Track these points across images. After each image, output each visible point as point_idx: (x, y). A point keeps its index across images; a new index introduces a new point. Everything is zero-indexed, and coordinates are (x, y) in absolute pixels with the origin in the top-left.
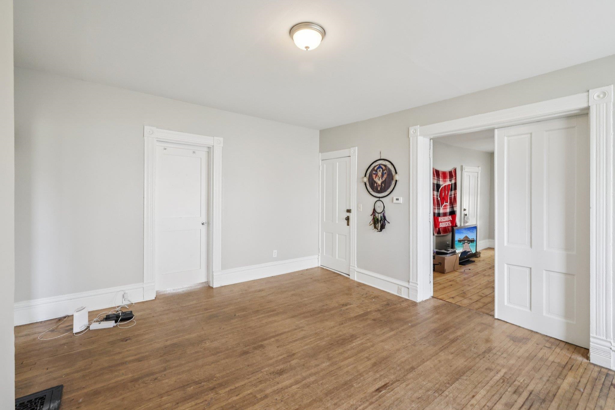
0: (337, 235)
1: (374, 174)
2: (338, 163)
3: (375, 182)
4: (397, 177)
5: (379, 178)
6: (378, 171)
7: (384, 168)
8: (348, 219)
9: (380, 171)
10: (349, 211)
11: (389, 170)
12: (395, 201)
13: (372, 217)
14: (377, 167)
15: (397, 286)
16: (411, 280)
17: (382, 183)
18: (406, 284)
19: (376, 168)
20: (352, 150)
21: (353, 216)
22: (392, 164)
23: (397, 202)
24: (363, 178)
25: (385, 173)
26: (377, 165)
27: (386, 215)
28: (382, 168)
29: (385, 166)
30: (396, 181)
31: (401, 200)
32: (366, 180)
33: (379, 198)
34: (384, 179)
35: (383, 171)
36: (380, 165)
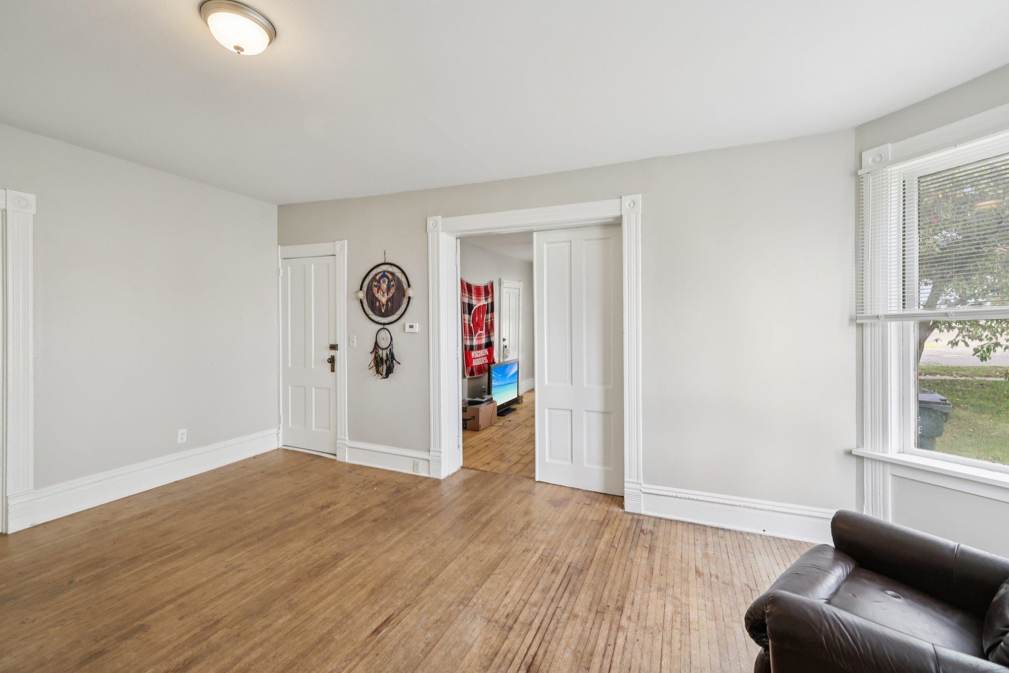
0: (314, 389)
1: (376, 286)
2: (313, 266)
3: (377, 299)
4: (410, 292)
5: (384, 293)
6: (381, 281)
7: (390, 277)
8: (332, 360)
9: (384, 282)
10: (334, 347)
11: (399, 282)
12: (408, 329)
13: (373, 356)
14: (380, 275)
15: (412, 460)
16: (432, 448)
17: (387, 302)
18: (424, 455)
19: (378, 277)
20: (338, 244)
21: (341, 356)
22: (403, 272)
23: (411, 330)
24: (357, 292)
25: (393, 285)
26: (380, 272)
27: (395, 351)
28: (388, 278)
29: (393, 274)
30: (409, 298)
31: (417, 328)
32: (362, 295)
33: (384, 324)
34: (390, 295)
35: (389, 282)
36: (384, 272)
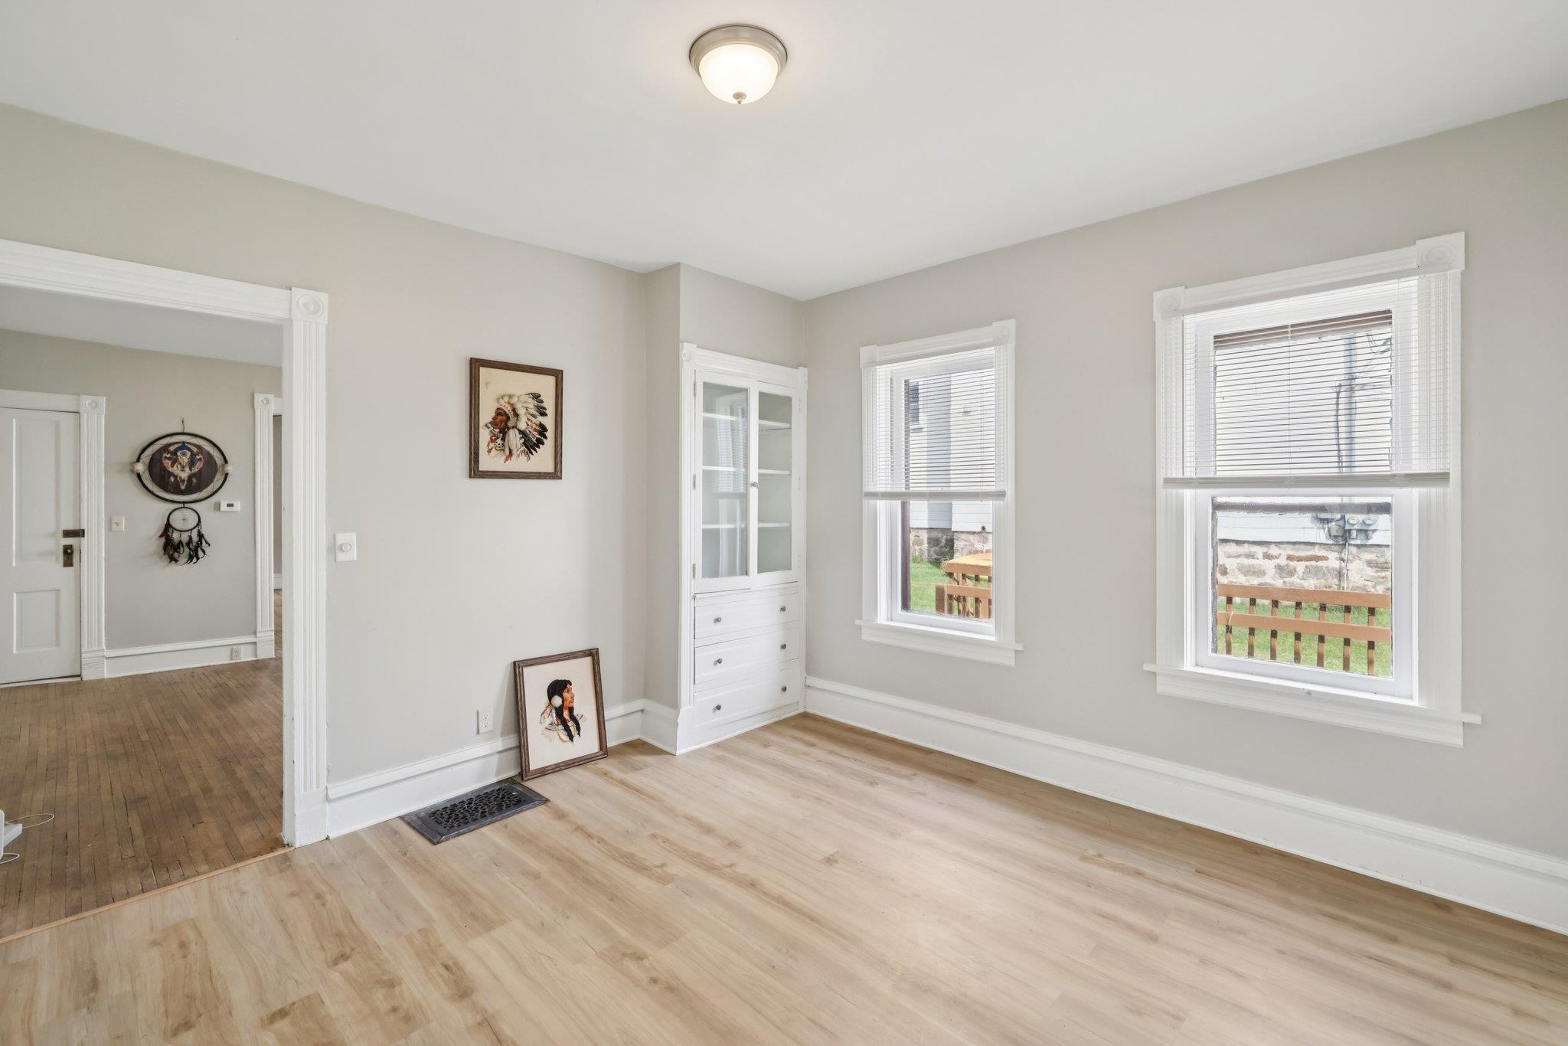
0: (15, 594)
1: (169, 459)
3: (171, 474)
4: (228, 468)
5: (183, 467)
6: (179, 454)
7: (195, 450)
9: (184, 454)
10: (78, 533)
11: (209, 456)
12: (225, 508)
13: (163, 540)
14: (177, 446)
15: (229, 648)
16: (259, 629)
17: (190, 477)
19: (172, 448)
20: (86, 401)
21: (91, 545)
22: (215, 446)
23: (231, 509)
24: (132, 464)
25: (200, 459)
26: (177, 443)
28: (190, 450)
29: (199, 447)
30: (227, 475)
31: (238, 507)
32: (140, 467)
33: (184, 503)
34: (195, 470)
35: (193, 455)
36: (184, 443)
